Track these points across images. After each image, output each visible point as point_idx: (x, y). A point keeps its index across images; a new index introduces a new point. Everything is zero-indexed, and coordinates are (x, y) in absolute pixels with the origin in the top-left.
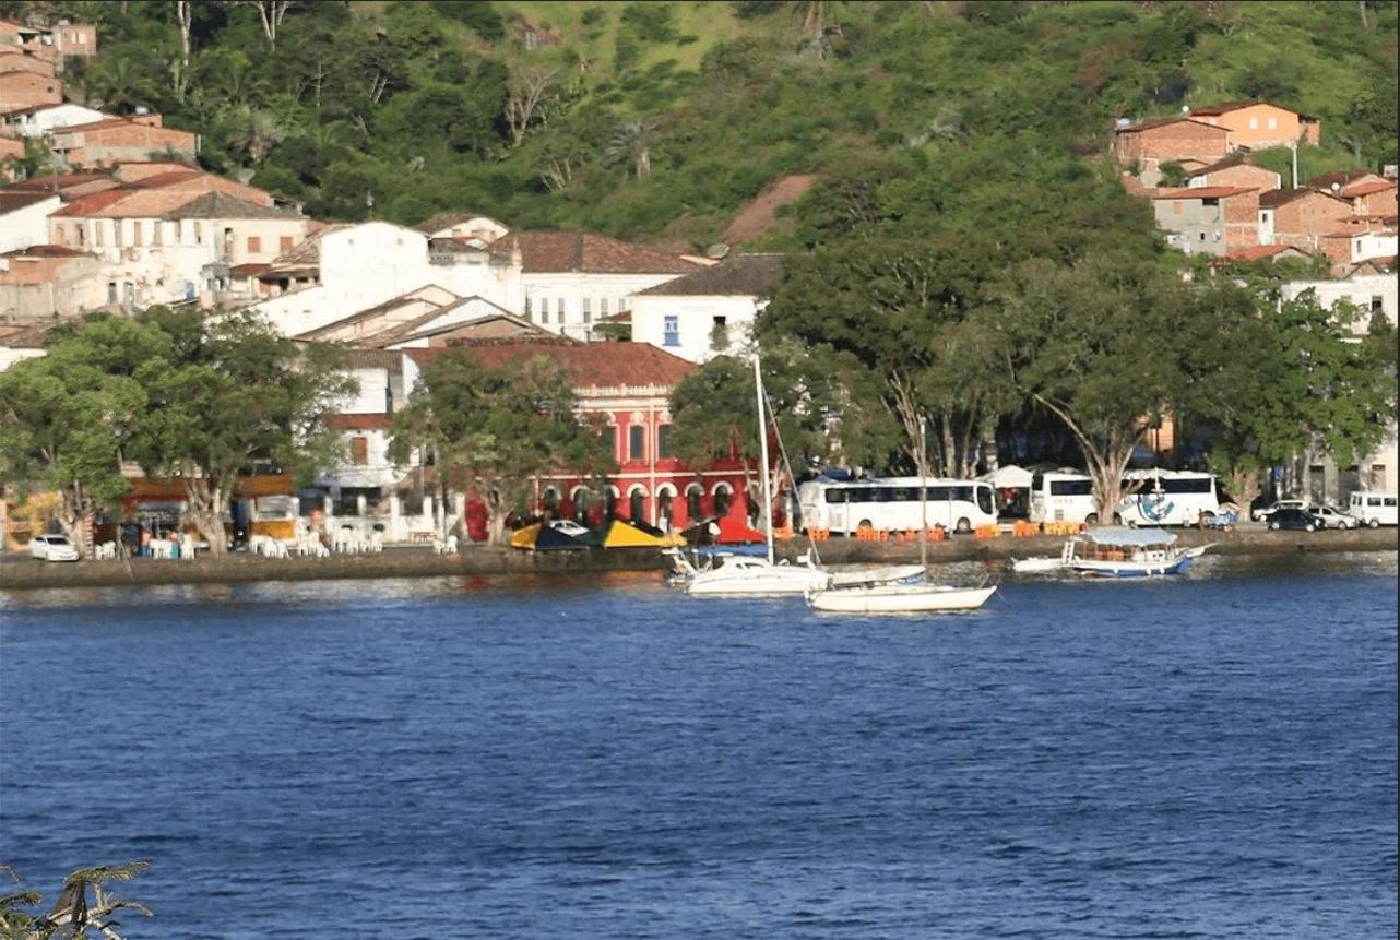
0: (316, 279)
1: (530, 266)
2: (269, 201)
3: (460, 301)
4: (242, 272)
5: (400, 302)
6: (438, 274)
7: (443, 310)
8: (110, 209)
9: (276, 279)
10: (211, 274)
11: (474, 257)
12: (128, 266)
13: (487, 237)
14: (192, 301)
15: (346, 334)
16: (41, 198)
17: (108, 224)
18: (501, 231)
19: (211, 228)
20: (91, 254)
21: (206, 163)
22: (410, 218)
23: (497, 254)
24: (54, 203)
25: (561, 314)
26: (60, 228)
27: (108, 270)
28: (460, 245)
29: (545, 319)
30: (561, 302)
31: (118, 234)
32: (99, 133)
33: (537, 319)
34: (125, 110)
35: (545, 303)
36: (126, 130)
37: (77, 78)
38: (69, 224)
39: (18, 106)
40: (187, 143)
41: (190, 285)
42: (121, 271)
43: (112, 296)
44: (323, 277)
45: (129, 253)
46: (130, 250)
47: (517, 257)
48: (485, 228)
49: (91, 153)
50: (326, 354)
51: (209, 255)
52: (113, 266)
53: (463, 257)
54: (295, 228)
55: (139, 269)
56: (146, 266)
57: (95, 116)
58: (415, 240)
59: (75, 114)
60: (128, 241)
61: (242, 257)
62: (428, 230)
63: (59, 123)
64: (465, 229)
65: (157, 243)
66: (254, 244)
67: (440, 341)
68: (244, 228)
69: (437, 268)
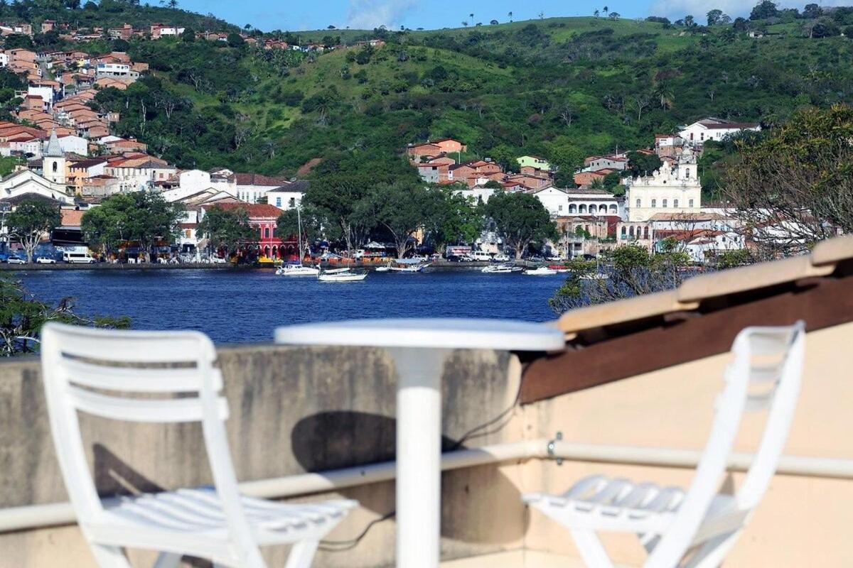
0: (179, 186)
1: (239, 183)
2: (166, 164)
3: (219, 192)
4: (158, 184)
5: (202, 192)
6: (213, 185)
7: (214, 195)
8: (120, 165)
9: (167, 186)
10: (149, 184)
11: (223, 180)
12: (126, 181)
13: (227, 174)
14: (144, 191)
15: (186, 201)
16: (103, 162)
17: (121, 169)
18: (231, 173)
19: (149, 171)
20: (115, 178)
21: (149, 153)
22: (205, 169)
23: (230, 180)
24: (106, 163)
25: (248, 197)
26: (107, 170)
27: (120, 182)
28: (220, 177)
29: (243, 198)
30: (248, 193)
31: (123, 172)
32: (119, 144)
33: (241, 198)
34: (126, 137)
35: (243, 193)
36: (127, 143)
37: (114, 128)
38: (110, 169)
39: (97, 136)
40: (144, 147)
41: (143, 187)
42: (124, 183)
43: (121, 190)
44: (181, 185)
45: (126, 178)
46: (126, 176)
47: (235, 180)
48: (227, 172)
49: (116, 149)
50: (180, 206)
51: (148, 178)
52: (122, 181)
53: (220, 180)
54: (173, 171)
55: (128, 182)
56: (131, 181)
57: (119, 139)
58: (207, 175)
59: (112, 138)
60: (126, 174)
61: (158, 179)
62: (211, 172)
63: (108, 141)
64: (221, 172)
65: (134, 175)
66: (161, 175)
67: (212, 203)
68: (159, 171)
69: (213, 183)
